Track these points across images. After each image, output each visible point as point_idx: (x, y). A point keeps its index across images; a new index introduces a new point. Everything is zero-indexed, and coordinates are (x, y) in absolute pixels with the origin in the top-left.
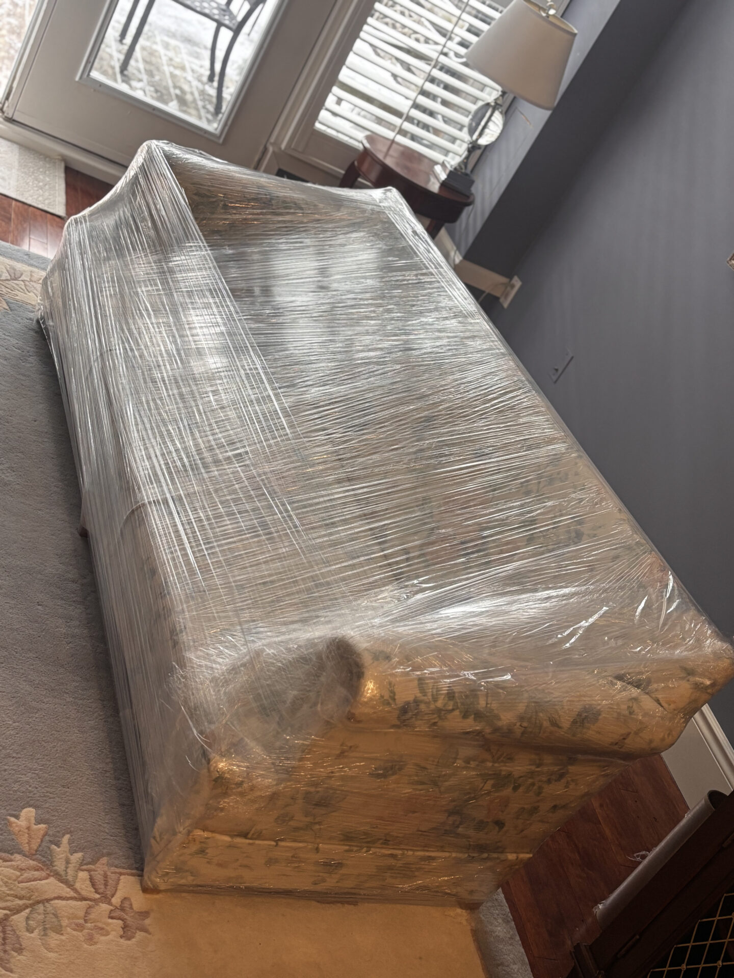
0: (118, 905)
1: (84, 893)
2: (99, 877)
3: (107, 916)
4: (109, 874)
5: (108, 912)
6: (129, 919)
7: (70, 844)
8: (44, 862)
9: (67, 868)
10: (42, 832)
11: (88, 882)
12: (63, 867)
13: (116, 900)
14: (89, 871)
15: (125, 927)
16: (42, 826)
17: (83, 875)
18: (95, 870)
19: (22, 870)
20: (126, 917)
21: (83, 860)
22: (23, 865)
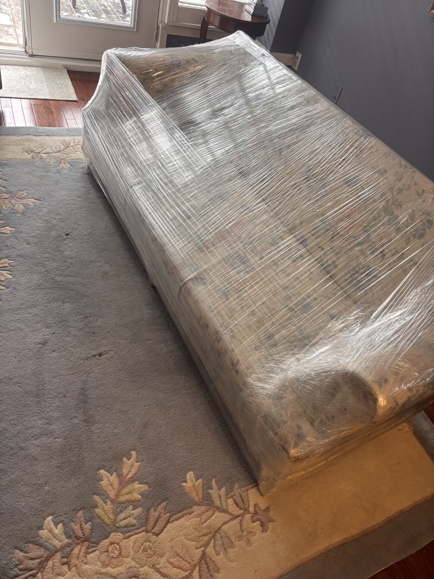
0: (253, 512)
1: (235, 513)
2: (238, 499)
3: (251, 522)
4: (242, 493)
5: (251, 519)
6: (262, 518)
7: (217, 485)
8: (209, 503)
9: (221, 501)
10: (201, 485)
11: (235, 505)
12: (219, 502)
13: (251, 509)
14: (232, 497)
15: (262, 524)
16: (200, 480)
17: (230, 501)
18: (235, 495)
19: (200, 515)
20: (260, 517)
21: (227, 491)
22: (200, 512)
